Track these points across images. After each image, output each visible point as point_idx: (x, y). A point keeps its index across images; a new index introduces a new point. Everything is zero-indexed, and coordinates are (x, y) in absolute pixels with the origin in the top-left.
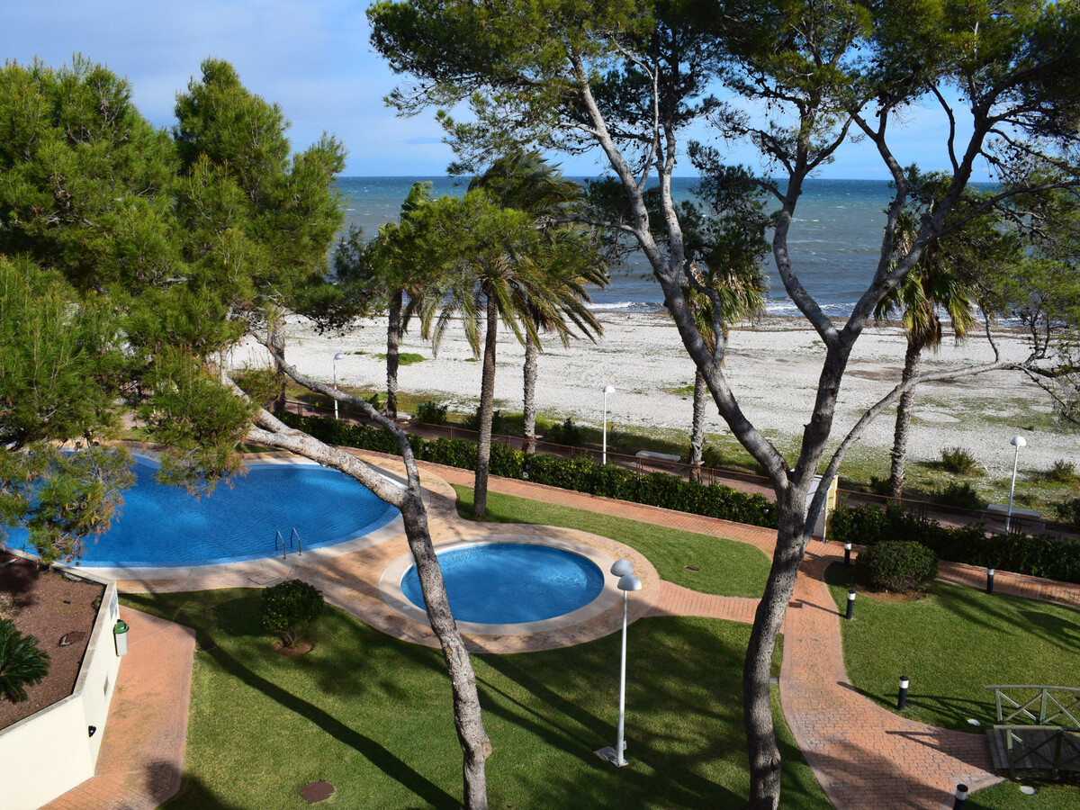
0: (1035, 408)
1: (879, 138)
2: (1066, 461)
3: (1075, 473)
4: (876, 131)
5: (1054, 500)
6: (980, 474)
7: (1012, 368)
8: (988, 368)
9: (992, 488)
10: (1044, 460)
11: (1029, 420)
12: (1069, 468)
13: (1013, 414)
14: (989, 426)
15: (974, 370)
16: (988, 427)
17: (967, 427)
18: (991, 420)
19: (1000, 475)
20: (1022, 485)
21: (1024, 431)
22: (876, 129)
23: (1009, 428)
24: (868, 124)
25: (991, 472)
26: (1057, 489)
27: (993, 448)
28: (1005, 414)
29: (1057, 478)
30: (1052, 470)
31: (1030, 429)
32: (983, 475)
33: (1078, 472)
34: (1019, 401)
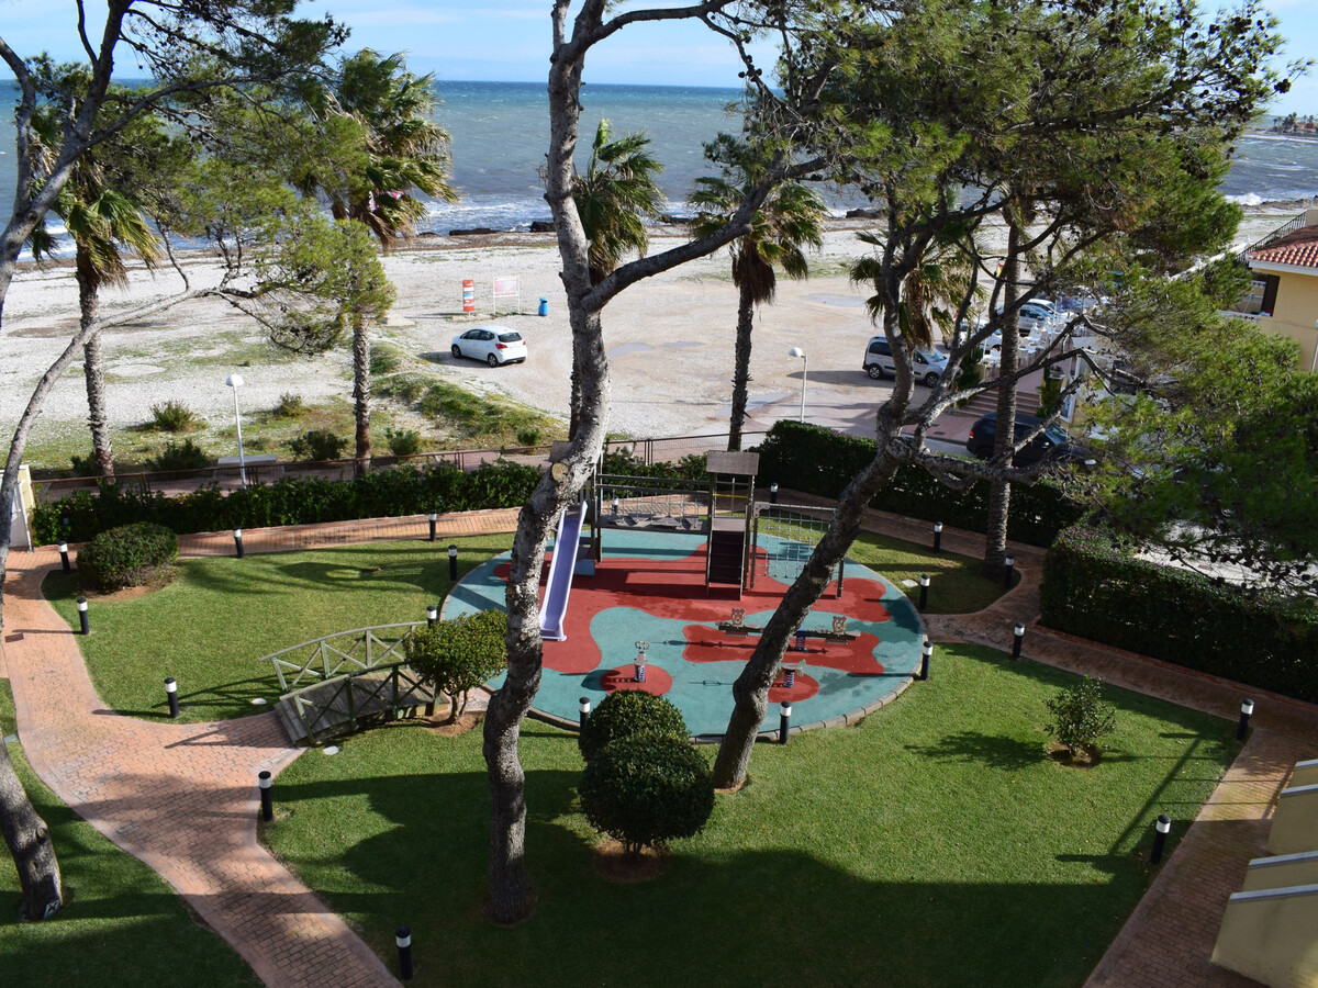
0: (246, 340)
2: (292, 392)
3: (302, 405)
5: (287, 438)
6: (202, 426)
7: (206, 295)
8: (178, 299)
9: (218, 440)
10: (269, 398)
11: (243, 355)
12: (296, 400)
13: (224, 351)
14: (200, 369)
15: (163, 304)
16: (198, 372)
17: (175, 375)
18: (200, 362)
19: (223, 423)
20: (249, 430)
21: (239, 368)
23: (222, 368)
25: (213, 422)
26: (288, 426)
27: (210, 394)
28: (215, 353)
29: (286, 414)
30: (278, 405)
31: (246, 364)
32: (204, 427)
33: (306, 402)
34: (227, 335)
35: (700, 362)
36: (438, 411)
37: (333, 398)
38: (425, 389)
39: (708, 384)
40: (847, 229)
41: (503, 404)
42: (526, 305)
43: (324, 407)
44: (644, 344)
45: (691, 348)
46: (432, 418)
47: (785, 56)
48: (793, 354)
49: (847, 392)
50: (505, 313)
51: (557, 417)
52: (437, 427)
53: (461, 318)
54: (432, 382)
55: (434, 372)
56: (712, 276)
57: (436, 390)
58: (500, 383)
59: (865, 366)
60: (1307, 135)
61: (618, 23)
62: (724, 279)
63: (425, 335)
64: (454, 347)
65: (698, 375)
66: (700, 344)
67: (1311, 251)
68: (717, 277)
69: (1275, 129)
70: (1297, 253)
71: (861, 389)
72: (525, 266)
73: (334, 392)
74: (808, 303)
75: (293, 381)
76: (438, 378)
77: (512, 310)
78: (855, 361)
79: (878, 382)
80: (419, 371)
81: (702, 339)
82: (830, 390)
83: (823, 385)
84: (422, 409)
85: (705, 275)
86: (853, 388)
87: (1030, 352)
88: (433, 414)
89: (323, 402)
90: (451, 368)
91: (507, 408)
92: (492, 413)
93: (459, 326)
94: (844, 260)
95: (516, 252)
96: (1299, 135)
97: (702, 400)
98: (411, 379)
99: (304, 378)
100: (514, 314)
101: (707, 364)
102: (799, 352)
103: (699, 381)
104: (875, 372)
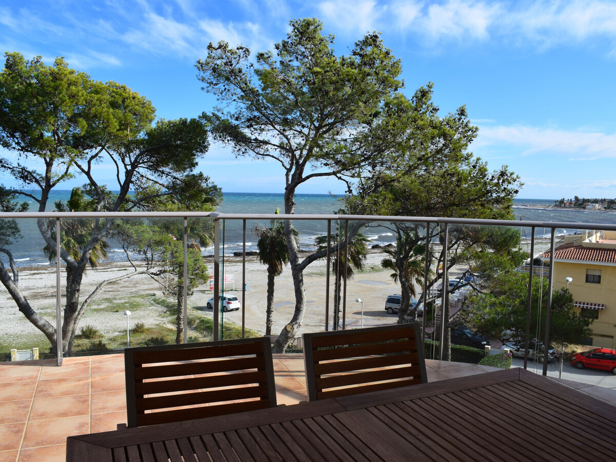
0: (115, 301)
1: (88, 173)
2: (140, 322)
3: (145, 328)
4: (86, 170)
5: (140, 341)
6: (102, 336)
9: (109, 342)
10: (130, 325)
11: (114, 307)
12: (142, 326)
13: (106, 306)
14: (97, 313)
16: (97, 315)
17: (86, 316)
18: (95, 310)
19: (111, 335)
20: (123, 338)
21: (114, 313)
22: (86, 169)
23: (106, 313)
24: (82, 167)
25: (106, 335)
26: (139, 336)
27: (103, 323)
28: (102, 306)
29: (137, 331)
30: (134, 328)
31: (117, 311)
32: (102, 337)
33: (146, 327)
34: (106, 299)
35: (315, 309)
36: (204, 330)
37: (157, 325)
38: (198, 321)
39: (319, 317)
40: (372, 253)
41: (232, 326)
42: (236, 287)
43: (154, 329)
44: (289, 302)
45: (311, 303)
46: (201, 333)
47: (360, 186)
48: (357, 301)
49: (379, 320)
50: (227, 290)
51: (256, 331)
52: (204, 336)
53: (209, 292)
54: (200, 318)
55: (200, 314)
56: (316, 274)
57: (202, 321)
58: (229, 318)
59: (386, 309)
60: (570, 207)
61: (308, 177)
62: (321, 275)
63: (194, 299)
64: (208, 304)
65: (314, 314)
66: (313, 301)
67: (565, 253)
68: (318, 274)
69: (556, 205)
70: (559, 254)
71: (385, 318)
72: (234, 270)
73: (158, 323)
74: (359, 284)
75: (139, 318)
76: (203, 316)
77: (230, 289)
78: (382, 307)
79: (392, 315)
80: (194, 314)
81: (314, 299)
82: (372, 319)
83: (369, 317)
84: (196, 329)
85: (313, 273)
86: (382, 318)
87: (456, 300)
88: (202, 331)
89: (154, 327)
90: (207, 312)
91: (235, 328)
92: (228, 330)
93: (208, 295)
94: (372, 266)
95: (229, 265)
96: (567, 207)
97: (317, 324)
98: (191, 317)
99: (143, 317)
100: (232, 290)
101: (318, 309)
102: (360, 300)
103: (315, 316)
104: (390, 311)
